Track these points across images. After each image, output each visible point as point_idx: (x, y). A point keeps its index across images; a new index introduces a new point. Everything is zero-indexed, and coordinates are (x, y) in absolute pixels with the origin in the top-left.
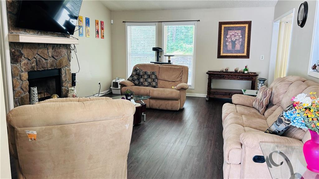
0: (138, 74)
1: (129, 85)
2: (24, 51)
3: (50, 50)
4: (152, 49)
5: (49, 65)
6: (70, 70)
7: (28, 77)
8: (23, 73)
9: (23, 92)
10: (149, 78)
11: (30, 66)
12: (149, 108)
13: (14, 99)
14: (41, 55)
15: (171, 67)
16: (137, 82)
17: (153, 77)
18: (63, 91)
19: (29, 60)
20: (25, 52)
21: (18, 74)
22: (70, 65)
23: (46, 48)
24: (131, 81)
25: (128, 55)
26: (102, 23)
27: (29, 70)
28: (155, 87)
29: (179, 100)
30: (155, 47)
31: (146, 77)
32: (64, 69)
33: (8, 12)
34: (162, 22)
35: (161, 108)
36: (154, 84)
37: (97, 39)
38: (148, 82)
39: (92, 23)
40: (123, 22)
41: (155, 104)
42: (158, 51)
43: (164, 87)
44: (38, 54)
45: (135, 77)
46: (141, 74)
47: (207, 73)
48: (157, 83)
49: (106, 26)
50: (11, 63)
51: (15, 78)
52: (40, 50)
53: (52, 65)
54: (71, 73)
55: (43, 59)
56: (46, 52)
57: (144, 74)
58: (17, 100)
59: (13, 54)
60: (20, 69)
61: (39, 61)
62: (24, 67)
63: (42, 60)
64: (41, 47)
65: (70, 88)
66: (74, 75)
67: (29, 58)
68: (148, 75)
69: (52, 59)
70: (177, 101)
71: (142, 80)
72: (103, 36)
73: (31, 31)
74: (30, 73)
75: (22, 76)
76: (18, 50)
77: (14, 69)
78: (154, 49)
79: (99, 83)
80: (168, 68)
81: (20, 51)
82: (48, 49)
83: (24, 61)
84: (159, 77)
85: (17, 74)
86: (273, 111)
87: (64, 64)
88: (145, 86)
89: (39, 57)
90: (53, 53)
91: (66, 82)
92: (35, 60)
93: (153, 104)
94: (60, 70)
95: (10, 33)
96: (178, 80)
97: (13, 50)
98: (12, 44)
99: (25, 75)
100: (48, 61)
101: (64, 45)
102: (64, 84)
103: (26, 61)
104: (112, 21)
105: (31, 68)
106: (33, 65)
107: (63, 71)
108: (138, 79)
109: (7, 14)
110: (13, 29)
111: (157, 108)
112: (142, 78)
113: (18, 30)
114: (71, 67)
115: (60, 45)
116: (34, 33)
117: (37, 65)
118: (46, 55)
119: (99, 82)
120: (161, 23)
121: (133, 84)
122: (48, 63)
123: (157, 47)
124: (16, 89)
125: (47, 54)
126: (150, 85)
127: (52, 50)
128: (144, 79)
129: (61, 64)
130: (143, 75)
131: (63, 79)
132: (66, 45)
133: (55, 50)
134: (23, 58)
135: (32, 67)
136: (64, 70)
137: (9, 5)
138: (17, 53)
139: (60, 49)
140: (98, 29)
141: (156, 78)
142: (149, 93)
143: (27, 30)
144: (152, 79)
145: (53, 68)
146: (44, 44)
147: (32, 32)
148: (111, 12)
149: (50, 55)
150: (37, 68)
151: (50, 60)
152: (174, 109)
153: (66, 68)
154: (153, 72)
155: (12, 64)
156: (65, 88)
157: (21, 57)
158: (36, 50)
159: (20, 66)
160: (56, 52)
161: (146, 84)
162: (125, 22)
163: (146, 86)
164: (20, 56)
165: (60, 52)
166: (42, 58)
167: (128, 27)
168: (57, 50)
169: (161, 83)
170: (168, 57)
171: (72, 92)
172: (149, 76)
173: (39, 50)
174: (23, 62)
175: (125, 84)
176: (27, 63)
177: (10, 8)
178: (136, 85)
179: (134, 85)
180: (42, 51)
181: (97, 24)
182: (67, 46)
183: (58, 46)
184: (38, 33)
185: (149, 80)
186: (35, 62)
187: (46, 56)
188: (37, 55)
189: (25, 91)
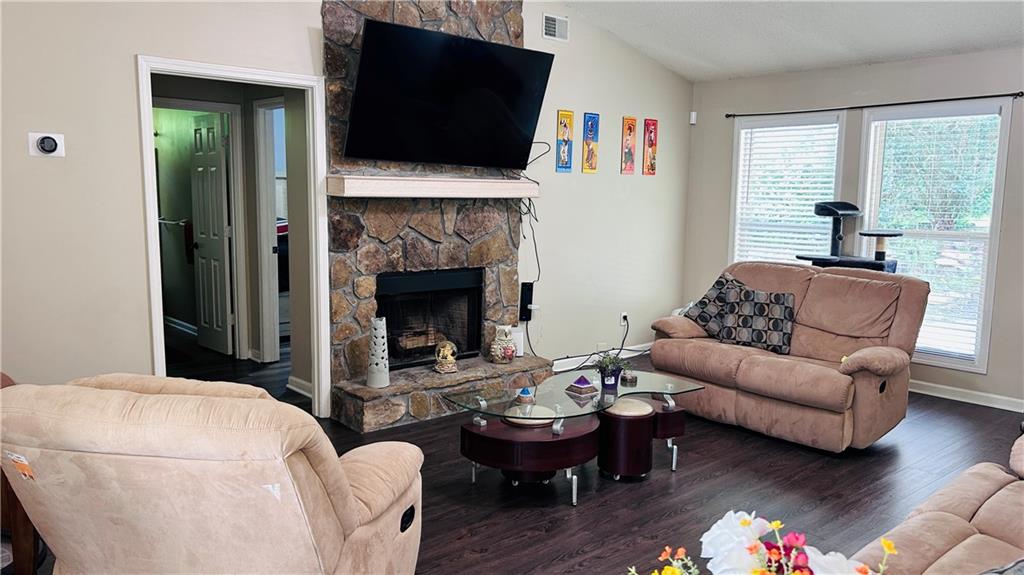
0: (721, 298)
1: (681, 335)
2: (368, 219)
3: (451, 220)
4: (813, 208)
5: (443, 259)
6: (516, 273)
7: (377, 290)
8: (361, 279)
9: (358, 328)
10: (761, 315)
11: (382, 260)
12: (735, 424)
13: (332, 344)
14: (420, 229)
15: (853, 282)
16: (713, 326)
17: (777, 312)
18: (485, 332)
19: (381, 241)
20: (369, 221)
21: (347, 280)
22: (515, 261)
23: (437, 208)
24: (696, 321)
26: (650, 125)
27: (378, 270)
28: (776, 350)
29: (847, 414)
31: (747, 310)
32: (494, 269)
33: (331, 119)
34: (865, 110)
35: (774, 433)
36: (776, 338)
37: (625, 177)
38: (754, 330)
39: (610, 131)
40: (728, 116)
41: (757, 415)
43: (813, 355)
44: (410, 227)
45: (712, 309)
46: (732, 297)
48: (788, 338)
49: (663, 135)
50: (330, 250)
51: (340, 291)
52: (417, 217)
53: (453, 259)
54: (517, 280)
55: (426, 241)
56: (437, 219)
57: (741, 300)
58: (340, 347)
59: (335, 228)
60: (354, 268)
61: (414, 246)
62: (367, 262)
63: (422, 243)
64: (420, 207)
65: (499, 328)
66: (527, 289)
67: (382, 239)
68: (756, 304)
69: (457, 240)
71: (730, 321)
72: (652, 167)
73: (393, 164)
74: (381, 279)
75: (358, 287)
76: (349, 216)
77: (338, 267)
78: (823, 209)
79: (625, 318)
80: (843, 280)
81: (357, 218)
82: (442, 213)
83: (366, 246)
84: (802, 315)
85: (343, 280)
87: (495, 253)
88: (738, 343)
89: (413, 234)
90: (458, 224)
91: (497, 307)
92: (401, 242)
94: (478, 274)
95: (333, 173)
96: (870, 333)
97: (337, 218)
98: (336, 202)
99: (368, 284)
100: (441, 246)
101: (497, 200)
102: (489, 313)
103: (372, 245)
104: (694, 115)
105: (387, 266)
106: (394, 255)
107: (490, 276)
108: (721, 316)
109: (327, 125)
110: (341, 163)
111: (763, 429)
112: (732, 312)
113: (355, 163)
114: (520, 269)
115: (485, 201)
116: (402, 169)
117: (406, 257)
118: (436, 228)
119: (624, 314)
120: (858, 111)
121: (700, 331)
122: (441, 250)
124: (338, 319)
125: (440, 227)
126: (758, 340)
127: (458, 213)
128: (740, 316)
129: (482, 254)
130: (738, 303)
131: (487, 299)
132: (506, 199)
133: (468, 216)
134: (365, 237)
135: (391, 263)
136: (493, 272)
137: (332, 100)
138: (347, 225)
139: (483, 211)
140: (634, 146)
141: (791, 315)
142: (734, 370)
143: (379, 163)
144: (770, 319)
145: (457, 267)
146: (433, 200)
147: (395, 167)
148: (691, 88)
149: (450, 227)
150: (405, 265)
151: (447, 245)
152: (822, 444)
153: (502, 266)
154: (777, 296)
155: (332, 254)
156: (492, 324)
157: (359, 236)
158: (406, 216)
159: (353, 259)
160: (470, 222)
161: (745, 334)
162: (734, 116)
163: (744, 344)
164: (354, 231)
165: (483, 222)
166: (422, 238)
167: (743, 132)
168: (472, 216)
169: (803, 338)
170: (875, 238)
171: (504, 338)
172: (761, 310)
173: (415, 216)
174: (364, 249)
175: (667, 330)
176: (377, 251)
177: (334, 107)
178: (711, 336)
179: (705, 334)
180: (422, 219)
181: (630, 128)
182: (510, 205)
183: (478, 204)
184: (413, 170)
185: (760, 323)
186: (400, 249)
187: (435, 232)
188: (407, 229)
189: (364, 327)
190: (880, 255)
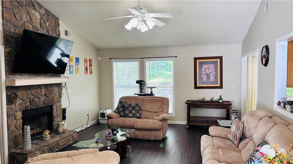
0: (123, 106)
1: (115, 117)
2: (19, 93)
3: (43, 90)
4: (136, 82)
5: (42, 103)
6: (61, 105)
7: (22, 116)
8: (17, 113)
9: (17, 130)
10: (134, 109)
11: (24, 106)
12: (134, 138)
13: (8, 137)
14: (35, 95)
15: (153, 99)
16: (122, 114)
17: (137, 108)
18: (54, 125)
19: (23, 100)
20: (20, 93)
21: (13, 114)
22: (61, 101)
23: (39, 88)
24: (117, 113)
25: (114, 87)
26: (90, 60)
27: (23, 109)
28: (139, 118)
29: (161, 131)
30: (138, 79)
31: (130, 109)
32: (56, 105)
33: (6, 60)
34: (144, 59)
35: (145, 138)
36: (138, 115)
37: (86, 75)
38: (133, 114)
39: (82, 61)
40: (110, 59)
41: (140, 135)
42: (141, 83)
43: (148, 118)
44: (32, 94)
45: (121, 109)
46: (126, 106)
47: (185, 103)
48: (140, 114)
49: (94, 64)
50: (7, 105)
51: (10, 118)
52: (34, 91)
53: (44, 103)
54: (61, 108)
55: (36, 98)
56: (39, 91)
57: (129, 106)
58: (11, 138)
59: (9, 97)
60: (15, 110)
61: (33, 100)
62: (19, 107)
63: (35, 99)
64: (34, 87)
65: (60, 123)
66: (64, 110)
67: (24, 99)
68: (132, 107)
69: (45, 97)
70: (160, 132)
71: (127, 112)
72: (92, 72)
73: (26, 74)
74: (24, 112)
75: (16, 116)
76: (13, 92)
77: (10, 110)
78: (138, 82)
79: (88, 115)
80: (150, 99)
81: (16, 93)
82: (41, 89)
83: (19, 102)
84: (143, 108)
85: (11, 114)
86: (246, 144)
87: (56, 100)
88: (129, 117)
89: (32, 96)
90: (45, 92)
91: (57, 117)
92: (29, 99)
93: (137, 135)
94: (51, 107)
95: (7, 78)
96: (159, 111)
97: (9, 93)
98: (8, 88)
99: (19, 115)
100: (41, 99)
101: (55, 84)
102: (55, 119)
103: (20, 101)
104: (100, 58)
105: (25, 108)
106: (27, 104)
107: (54, 107)
108: (124, 111)
109: (5, 62)
110: (10, 75)
111: (142, 138)
112: (127, 110)
113: (14, 75)
114: (62, 103)
115: (52, 84)
116: (29, 76)
117: (30, 104)
118: (39, 94)
119: (88, 114)
120: (142, 59)
121: (119, 116)
122: (41, 101)
123: (140, 80)
124: (11, 128)
125: (41, 93)
126: (134, 116)
127: (45, 89)
128: (129, 110)
129: (52, 101)
130: (128, 107)
131: (54, 115)
132: (58, 83)
133: (48, 89)
134: (18, 99)
135: (26, 107)
136: (55, 106)
137: (7, 54)
138: (13, 96)
139: (52, 87)
140: (87, 66)
141: (140, 109)
142: (133, 124)
143: (22, 74)
144: (136, 110)
145: (45, 105)
146: (38, 85)
147: (26, 75)
148: (99, 51)
149: (43, 93)
150: (30, 107)
151: (43, 99)
152: (157, 139)
153: (57, 104)
154: (137, 104)
155: (7, 106)
156: (56, 122)
157: (16, 99)
158: (30, 91)
159: (15, 107)
160: (49, 91)
161: (131, 115)
162: (111, 59)
163: (131, 117)
164: (15, 97)
165: (52, 91)
166: (35, 97)
167: (114, 63)
168: (49, 89)
169: (144, 114)
170: (150, 88)
171: (63, 126)
172: (133, 108)
173: (33, 90)
174: (18, 103)
175: (111, 117)
176: (22, 103)
177: (8, 56)
178: (121, 116)
179: (120, 116)
180: (35, 91)
181: (86, 62)
182: (59, 85)
183: (50, 85)
184: (32, 76)
185: (134, 112)
186: (29, 102)
187: (39, 95)
188: (31, 95)
189: (19, 129)
190: (152, 92)
